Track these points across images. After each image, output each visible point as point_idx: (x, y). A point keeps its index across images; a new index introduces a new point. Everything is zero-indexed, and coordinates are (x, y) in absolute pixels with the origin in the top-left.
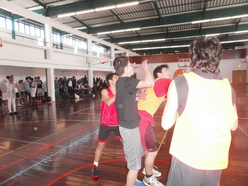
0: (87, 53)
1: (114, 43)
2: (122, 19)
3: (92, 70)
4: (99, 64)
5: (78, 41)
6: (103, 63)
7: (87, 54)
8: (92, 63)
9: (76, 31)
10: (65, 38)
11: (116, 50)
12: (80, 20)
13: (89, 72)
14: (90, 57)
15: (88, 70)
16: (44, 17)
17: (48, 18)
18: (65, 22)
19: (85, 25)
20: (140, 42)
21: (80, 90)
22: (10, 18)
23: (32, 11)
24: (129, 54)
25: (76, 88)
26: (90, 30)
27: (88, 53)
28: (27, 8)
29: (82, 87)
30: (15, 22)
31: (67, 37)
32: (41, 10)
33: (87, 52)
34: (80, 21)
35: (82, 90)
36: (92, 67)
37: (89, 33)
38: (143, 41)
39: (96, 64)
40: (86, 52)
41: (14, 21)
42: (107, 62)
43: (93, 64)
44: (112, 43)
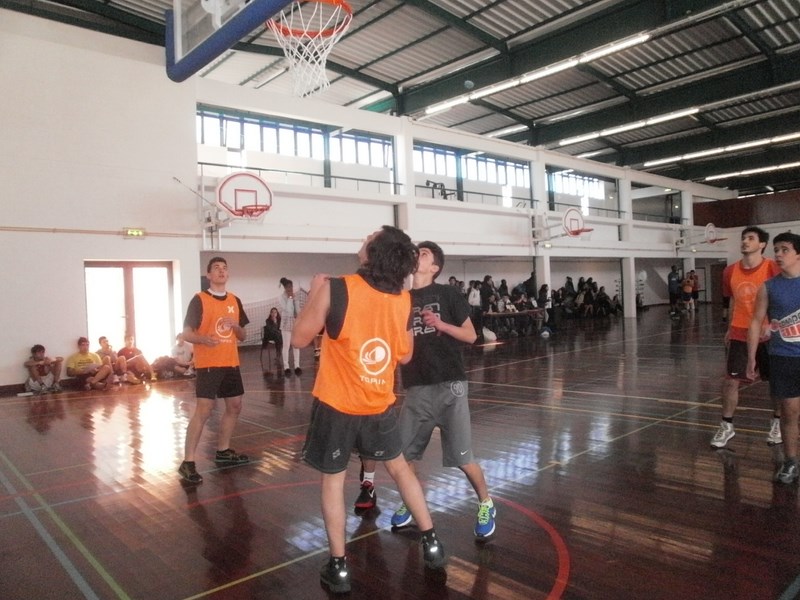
0: (532, 203)
1: (629, 165)
2: (635, 88)
3: (546, 253)
4: (563, 235)
5: (516, 167)
6: (576, 233)
7: (532, 207)
8: (545, 234)
9: (492, 143)
10: (472, 163)
11: (635, 185)
12: (504, 107)
13: (538, 262)
14: (540, 217)
15: (534, 254)
16: (395, 119)
17: (403, 117)
18: (452, 122)
19: (521, 120)
20: (720, 150)
21: (502, 318)
22: (320, 131)
23: (361, 108)
24: (694, 196)
25: (490, 312)
26: (540, 134)
27: (535, 203)
28: (346, 105)
29: (508, 307)
30: (331, 139)
31: (478, 160)
32: (388, 100)
33: (532, 201)
34: (506, 111)
35: (510, 316)
36: (548, 246)
37: (534, 142)
38: (730, 148)
39: (556, 237)
40: (529, 202)
41: (328, 137)
42: (589, 230)
43: (546, 236)
44: (622, 165)
